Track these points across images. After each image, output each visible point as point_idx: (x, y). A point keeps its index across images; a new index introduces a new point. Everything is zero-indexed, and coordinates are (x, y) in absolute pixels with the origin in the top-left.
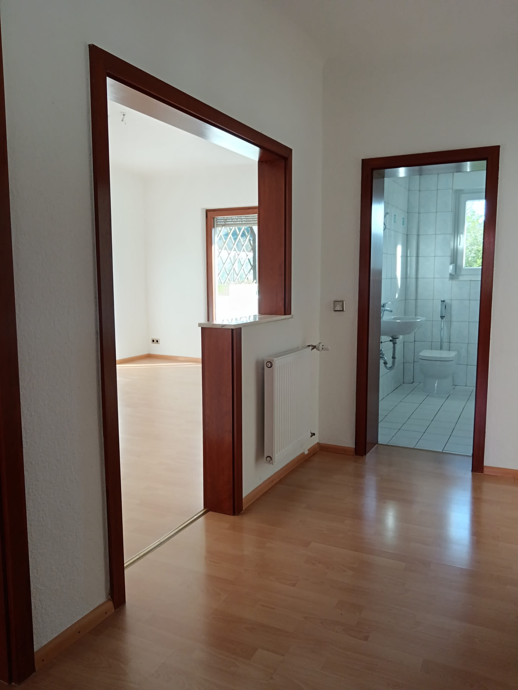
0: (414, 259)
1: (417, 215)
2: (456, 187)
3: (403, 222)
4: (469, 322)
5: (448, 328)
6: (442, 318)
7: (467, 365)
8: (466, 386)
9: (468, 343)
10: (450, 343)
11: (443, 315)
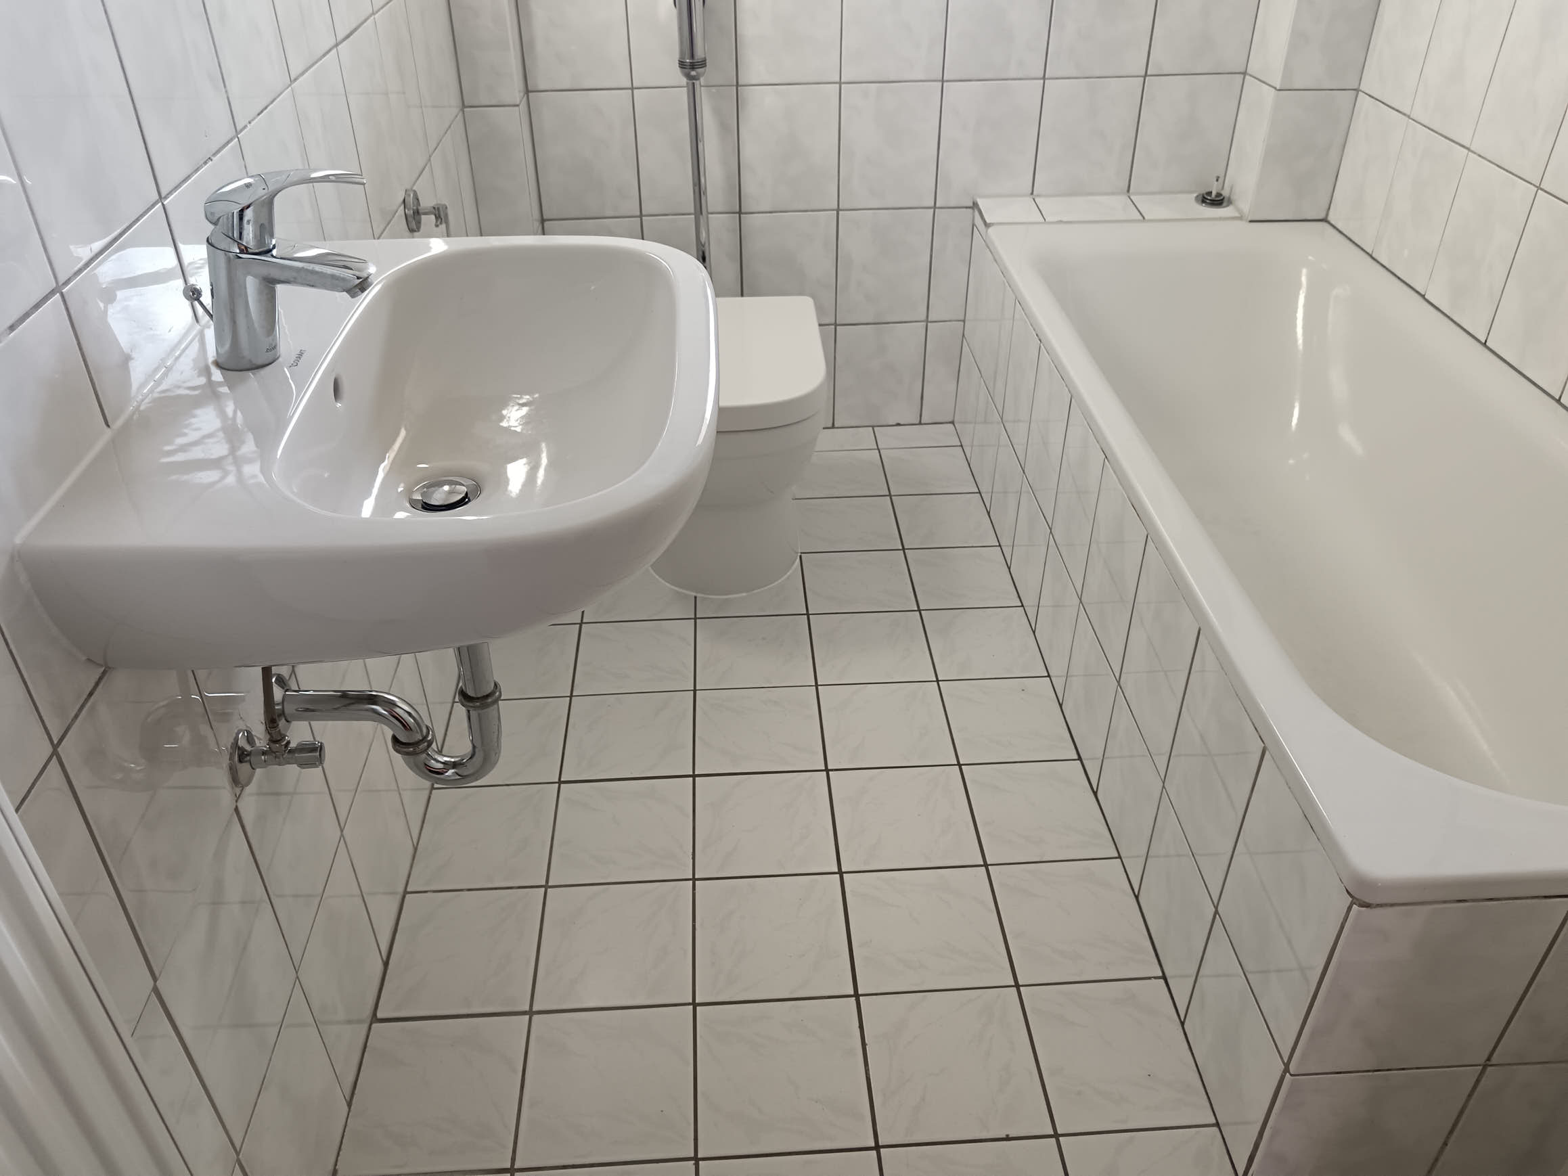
4: (840, 83)
5: (723, 126)
6: (693, 73)
7: (836, 329)
8: (833, 427)
9: (838, 210)
10: (740, 213)
11: (699, 54)
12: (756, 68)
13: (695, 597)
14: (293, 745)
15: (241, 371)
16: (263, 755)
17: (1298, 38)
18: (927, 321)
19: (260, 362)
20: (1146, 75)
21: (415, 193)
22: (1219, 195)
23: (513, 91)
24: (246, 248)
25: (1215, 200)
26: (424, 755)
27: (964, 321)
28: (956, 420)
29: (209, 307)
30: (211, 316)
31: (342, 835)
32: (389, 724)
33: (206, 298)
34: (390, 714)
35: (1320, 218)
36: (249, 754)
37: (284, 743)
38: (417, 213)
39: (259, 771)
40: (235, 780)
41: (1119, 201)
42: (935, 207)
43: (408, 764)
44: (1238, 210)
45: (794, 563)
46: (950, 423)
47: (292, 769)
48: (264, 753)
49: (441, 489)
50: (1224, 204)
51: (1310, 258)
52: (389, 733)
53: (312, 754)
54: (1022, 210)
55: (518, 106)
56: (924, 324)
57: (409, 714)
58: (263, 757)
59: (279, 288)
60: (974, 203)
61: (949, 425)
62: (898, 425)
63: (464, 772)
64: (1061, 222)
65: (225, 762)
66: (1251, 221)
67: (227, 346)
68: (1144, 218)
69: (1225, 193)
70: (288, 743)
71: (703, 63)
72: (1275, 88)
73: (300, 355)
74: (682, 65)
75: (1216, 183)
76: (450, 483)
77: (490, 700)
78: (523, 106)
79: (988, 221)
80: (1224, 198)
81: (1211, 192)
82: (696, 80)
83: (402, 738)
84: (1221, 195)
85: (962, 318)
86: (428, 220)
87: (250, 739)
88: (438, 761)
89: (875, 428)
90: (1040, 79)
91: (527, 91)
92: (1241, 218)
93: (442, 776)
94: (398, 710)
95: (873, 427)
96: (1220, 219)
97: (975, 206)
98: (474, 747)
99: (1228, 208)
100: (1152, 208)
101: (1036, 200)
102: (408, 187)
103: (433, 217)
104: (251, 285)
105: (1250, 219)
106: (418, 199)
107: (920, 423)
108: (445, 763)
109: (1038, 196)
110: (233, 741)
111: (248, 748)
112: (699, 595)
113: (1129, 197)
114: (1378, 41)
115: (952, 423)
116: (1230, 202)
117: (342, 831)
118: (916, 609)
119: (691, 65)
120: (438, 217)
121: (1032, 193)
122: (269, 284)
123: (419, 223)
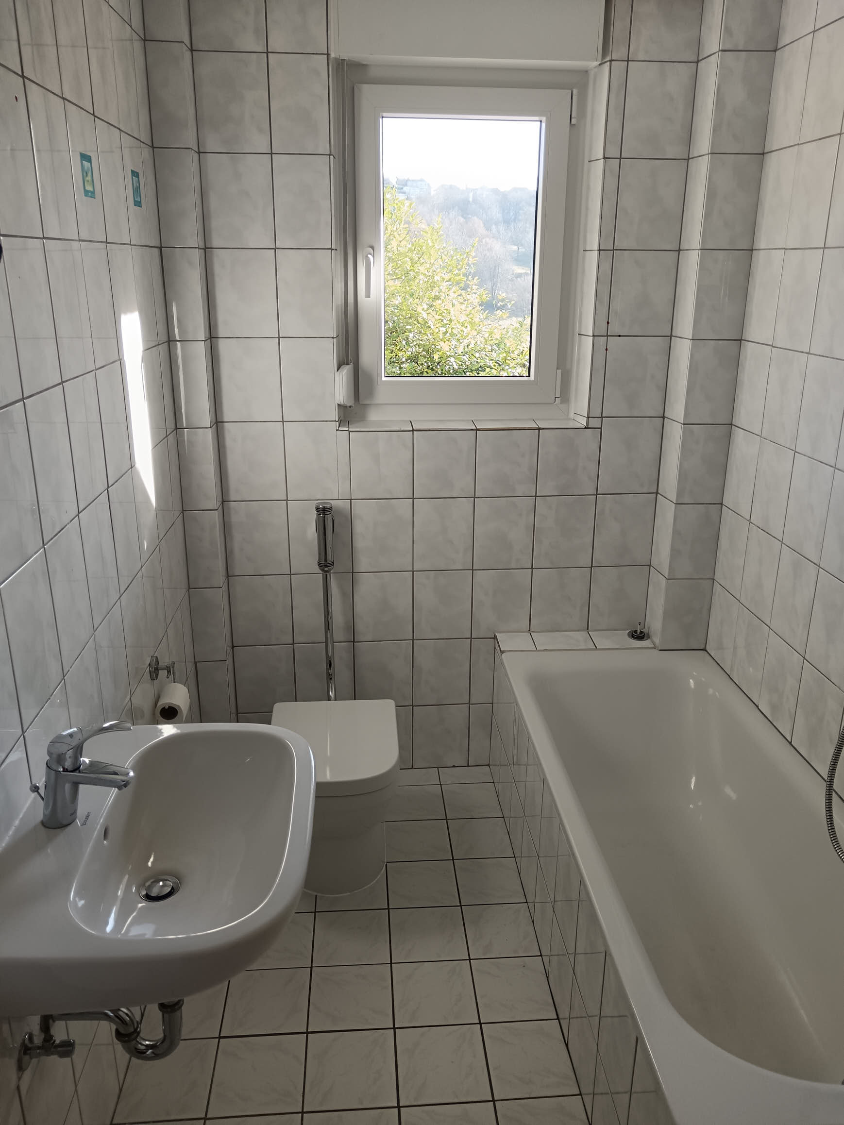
0: (200, 350)
1: (192, 160)
2: (340, 51)
3: (137, 191)
4: (413, 571)
5: (344, 594)
6: (326, 569)
7: (413, 708)
8: (412, 768)
9: (413, 640)
10: (354, 642)
11: (329, 558)
12: (363, 563)
13: (316, 896)
14: (57, 1042)
15: (55, 828)
16: (38, 1049)
17: (675, 553)
18: (469, 703)
19: (65, 822)
20: (592, 567)
21: (157, 657)
22: (641, 632)
23: (219, 579)
24: (67, 769)
25: (639, 635)
26: (134, 1042)
27: (492, 703)
28: (490, 764)
29: (43, 795)
30: (43, 799)
31: (76, 1090)
32: (115, 1023)
33: (42, 791)
34: (115, 1016)
35: (701, 648)
36: (30, 1049)
37: (52, 1041)
38: (157, 669)
39: (35, 1061)
40: (21, 1068)
41: (581, 636)
42: (471, 638)
43: (124, 1048)
44: (653, 643)
45: (382, 869)
46: (487, 765)
47: (54, 1058)
48: (39, 1048)
49: (158, 884)
50: (645, 638)
51: (694, 673)
52: (114, 1027)
53: (67, 1048)
54: (522, 641)
55: (222, 587)
56: (468, 705)
57: (127, 1015)
58: (38, 1051)
59: (81, 786)
60: (495, 636)
61: (487, 767)
62: (454, 766)
63: (158, 1052)
64: (546, 650)
65: (16, 1055)
66: (660, 650)
67: (49, 810)
68: (596, 648)
69: (645, 631)
70: (55, 1041)
71: (333, 564)
72: (666, 578)
73: (88, 816)
74: (319, 565)
75: (639, 626)
76: (163, 880)
77: (176, 1007)
78: (225, 588)
79: (502, 650)
80: (644, 635)
81: (637, 631)
82: (328, 572)
83: (122, 1031)
84: (643, 632)
85: (492, 702)
86: (163, 674)
87: (31, 1038)
88: (142, 1045)
89: (439, 769)
90: (530, 569)
91: (228, 576)
92: (655, 648)
93: (144, 1055)
94: (121, 1013)
95: (438, 768)
96: (642, 648)
97: (495, 637)
98: (165, 1036)
99: (647, 641)
100: (602, 641)
101: (532, 634)
102: (152, 654)
103: (166, 671)
104: (68, 787)
105: (659, 649)
106: (158, 662)
107: (468, 766)
108: (147, 1046)
109: (533, 632)
110: (22, 1041)
111: (30, 1045)
112: (319, 894)
113: (588, 632)
114: (721, 556)
115: (488, 765)
116: (649, 637)
117: (76, 1086)
118: (459, 905)
119: (325, 565)
120: (169, 672)
121: (529, 630)
122: (75, 785)
123: (157, 675)
